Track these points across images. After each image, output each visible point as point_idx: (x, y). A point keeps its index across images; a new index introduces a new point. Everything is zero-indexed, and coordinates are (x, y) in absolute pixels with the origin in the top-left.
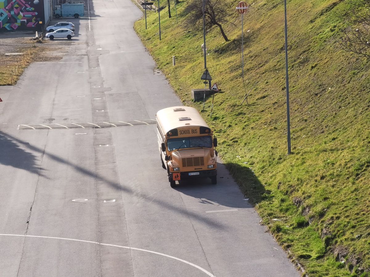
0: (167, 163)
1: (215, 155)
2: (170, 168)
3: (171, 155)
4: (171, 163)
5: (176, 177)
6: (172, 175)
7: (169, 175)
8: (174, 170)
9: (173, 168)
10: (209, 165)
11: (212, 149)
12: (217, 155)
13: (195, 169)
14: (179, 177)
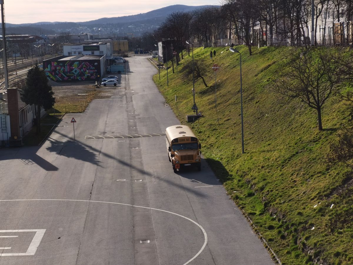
0: (172, 158)
1: (200, 154)
2: (174, 161)
3: (174, 154)
4: (174, 158)
5: (177, 167)
6: (175, 165)
7: (173, 166)
8: (176, 163)
9: (176, 162)
10: (196, 160)
11: (198, 150)
12: (201, 154)
13: (188, 162)
14: (179, 167)
